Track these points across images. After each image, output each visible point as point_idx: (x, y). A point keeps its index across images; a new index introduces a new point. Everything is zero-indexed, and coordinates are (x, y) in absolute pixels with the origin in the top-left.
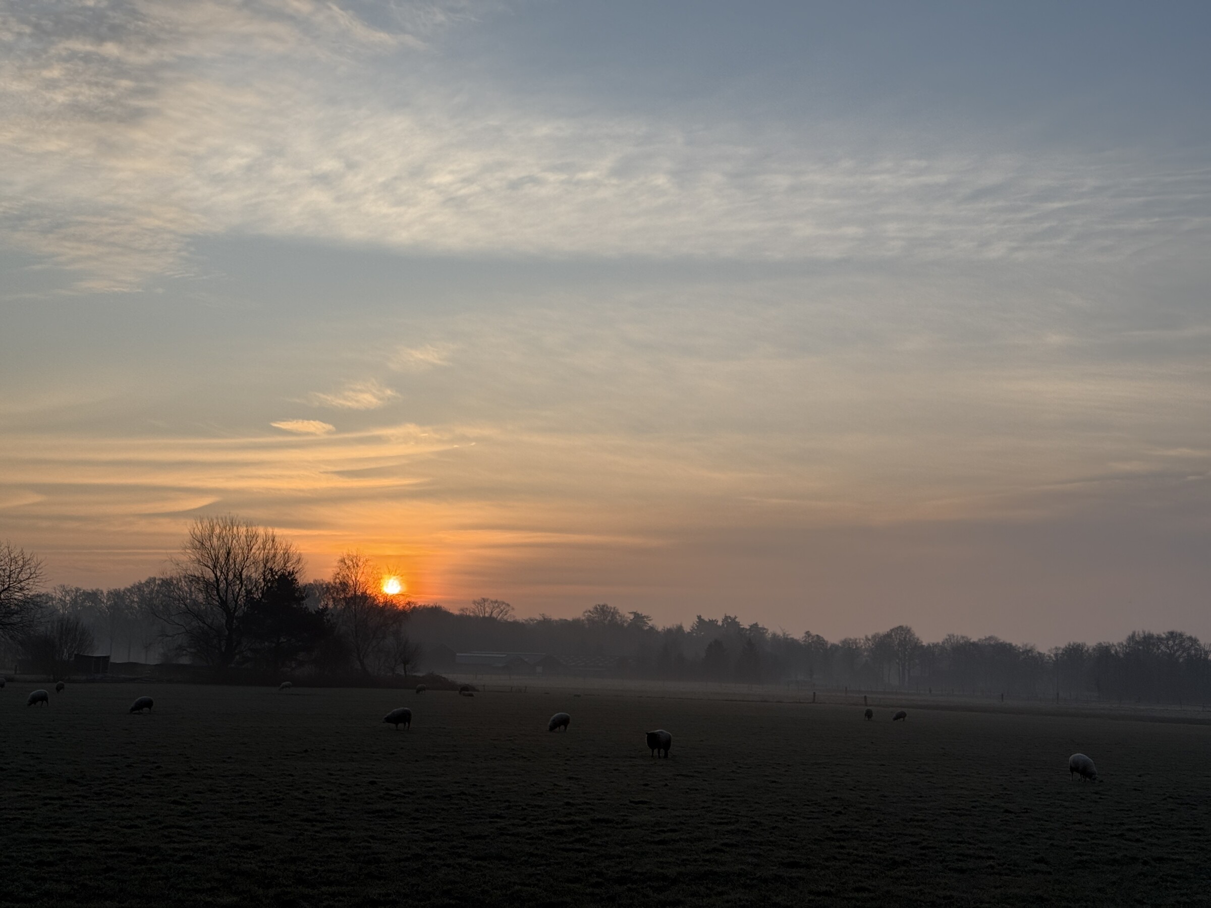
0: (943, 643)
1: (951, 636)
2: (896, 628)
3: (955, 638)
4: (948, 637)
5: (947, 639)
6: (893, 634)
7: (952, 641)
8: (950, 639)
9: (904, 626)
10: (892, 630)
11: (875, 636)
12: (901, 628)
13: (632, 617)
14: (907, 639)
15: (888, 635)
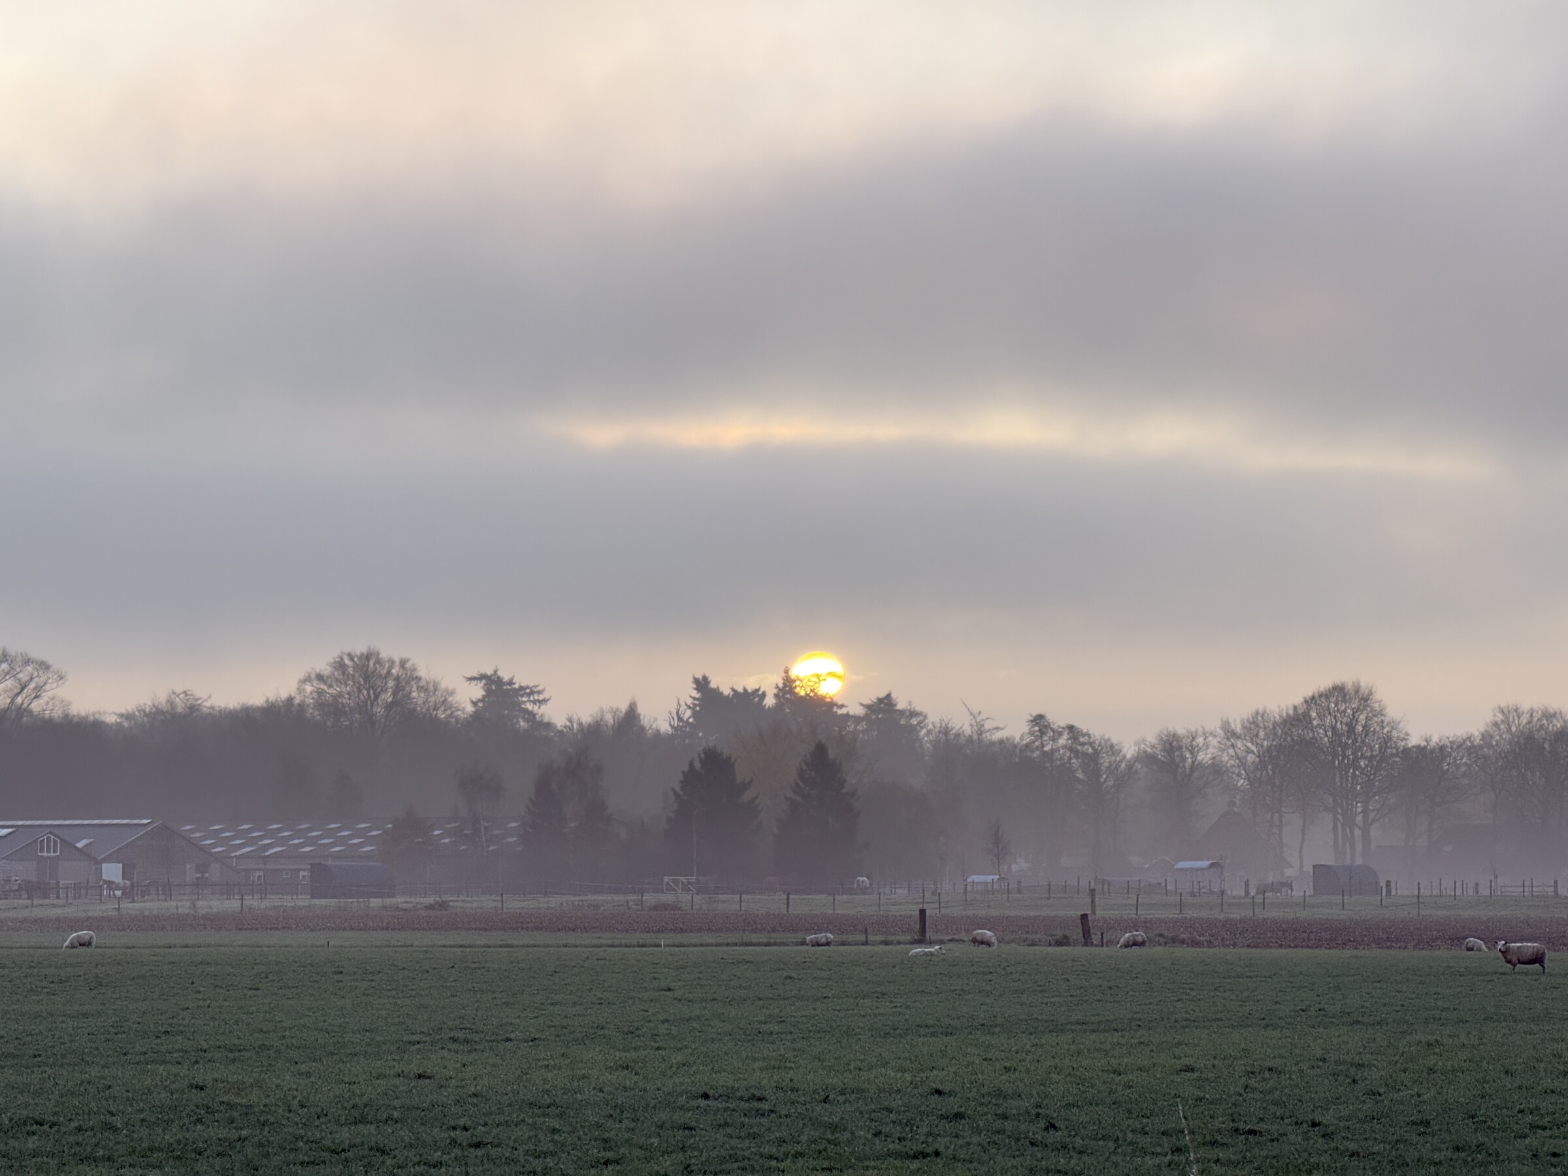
0: (1486, 736)
1: (1508, 714)
2: (1321, 695)
3: (1524, 720)
4: (1500, 717)
5: (1496, 724)
6: (1314, 714)
7: (1514, 729)
8: (1506, 721)
9: (1349, 686)
10: (1311, 701)
11: (1254, 722)
12: (1339, 691)
13: (477, 691)
14: (1359, 728)
15: (1297, 719)
